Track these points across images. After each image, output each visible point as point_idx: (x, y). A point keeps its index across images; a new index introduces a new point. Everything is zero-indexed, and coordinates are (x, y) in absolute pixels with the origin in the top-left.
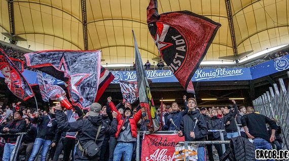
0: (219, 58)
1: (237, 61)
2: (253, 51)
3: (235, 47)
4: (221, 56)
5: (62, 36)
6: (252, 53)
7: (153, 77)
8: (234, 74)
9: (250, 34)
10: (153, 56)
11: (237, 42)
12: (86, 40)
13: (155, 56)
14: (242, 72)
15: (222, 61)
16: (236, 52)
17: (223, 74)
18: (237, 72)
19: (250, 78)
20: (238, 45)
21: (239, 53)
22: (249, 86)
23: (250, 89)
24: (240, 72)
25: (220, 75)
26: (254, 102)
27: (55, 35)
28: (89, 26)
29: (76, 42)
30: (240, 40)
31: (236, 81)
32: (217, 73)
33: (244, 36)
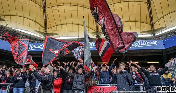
0: (140, 32)
1: (154, 35)
2: (166, 27)
3: (152, 24)
4: (142, 31)
5: (29, 17)
6: (165, 28)
7: (93, 46)
8: (151, 44)
9: (164, 14)
10: (92, 31)
11: (154, 21)
12: (45, 20)
13: (94, 31)
14: (157, 43)
15: (143, 34)
16: (153, 28)
17: (143, 44)
18: (153, 43)
19: (163, 47)
20: (155, 23)
21: (155, 28)
22: (162, 53)
23: (163, 56)
24: (156, 43)
25: (140, 45)
26: (166, 65)
27: (24, 16)
28: (48, 10)
29: (39, 22)
30: (156, 19)
31: (153, 50)
32: (138, 44)
33: (160, 16)
